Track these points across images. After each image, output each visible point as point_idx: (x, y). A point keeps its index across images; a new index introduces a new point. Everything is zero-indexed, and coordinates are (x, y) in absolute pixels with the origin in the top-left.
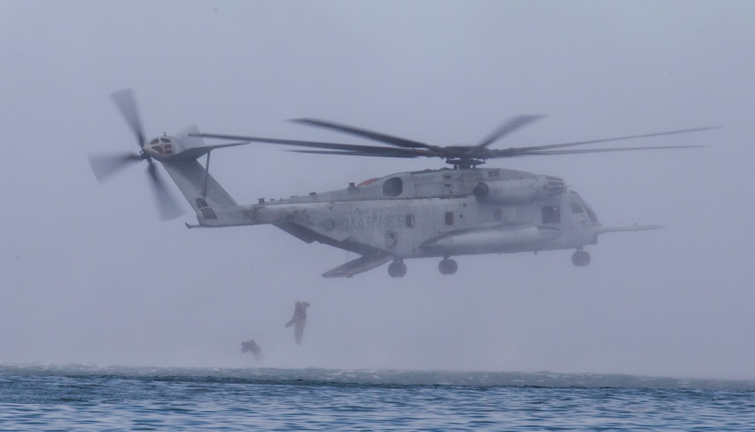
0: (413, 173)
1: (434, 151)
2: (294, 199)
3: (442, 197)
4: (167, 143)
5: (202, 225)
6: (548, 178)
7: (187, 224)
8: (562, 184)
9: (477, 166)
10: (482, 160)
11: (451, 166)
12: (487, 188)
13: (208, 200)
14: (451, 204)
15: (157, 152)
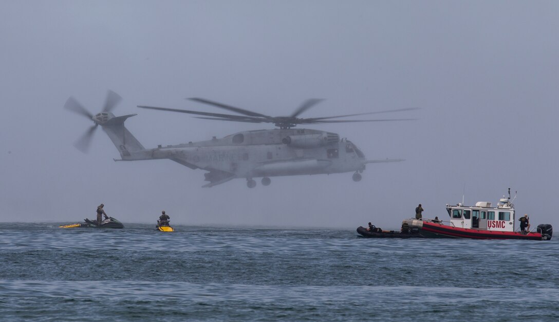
0: (250, 131)
1: (268, 119)
2: (181, 146)
3: (266, 144)
4: (106, 116)
5: (123, 160)
6: (328, 133)
7: (114, 159)
8: (337, 137)
9: (291, 128)
10: (294, 125)
11: (279, 128)
12: (290, 139)
13: (126, 146)
14: (272, 148)
15: (99, 120)
